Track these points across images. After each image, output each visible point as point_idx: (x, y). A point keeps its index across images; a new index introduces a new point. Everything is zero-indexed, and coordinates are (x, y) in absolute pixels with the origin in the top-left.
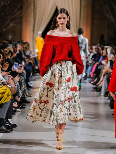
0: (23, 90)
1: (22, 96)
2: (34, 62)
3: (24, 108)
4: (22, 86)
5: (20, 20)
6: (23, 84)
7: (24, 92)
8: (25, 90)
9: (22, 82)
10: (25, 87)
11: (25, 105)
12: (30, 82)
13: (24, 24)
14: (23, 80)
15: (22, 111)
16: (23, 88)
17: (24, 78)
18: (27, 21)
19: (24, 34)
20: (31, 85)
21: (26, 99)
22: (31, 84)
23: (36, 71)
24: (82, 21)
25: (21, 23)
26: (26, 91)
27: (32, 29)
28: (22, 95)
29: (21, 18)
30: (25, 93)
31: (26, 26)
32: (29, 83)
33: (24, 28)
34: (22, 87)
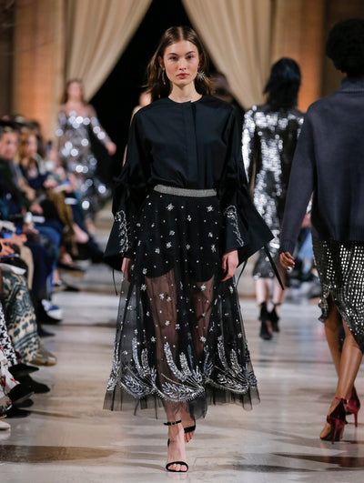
0: (22, 334)
1: (16, 363)
2: (69, 210)
3: (25, 414)
4: (18, 318)
5: (5, 25)
6: (20, 310)
7: (25, 345)
8: (27, 337)
9: (20, 298)
10: (31, 321)
11: (30, 403)
12: (50, 299)
13: (23, 41)
14: (22, 292)
15: (13, 426)
16: (20, 326)
17: (24, 284)
18: (34, 28)
19: (22, 88)
20: (56, 314)
21: (33, 375)
22: (54, 308)
23: (75, 251)
24: (278, 24)
25: (9, 36)
26: (33, 340)
27: (59, 63)
28: (14, 356)
29: (10, 15)
30: (27, 351)
31: (33, 50)
32: (46, 304)
33: (23, 61)
34: (18, 322)
